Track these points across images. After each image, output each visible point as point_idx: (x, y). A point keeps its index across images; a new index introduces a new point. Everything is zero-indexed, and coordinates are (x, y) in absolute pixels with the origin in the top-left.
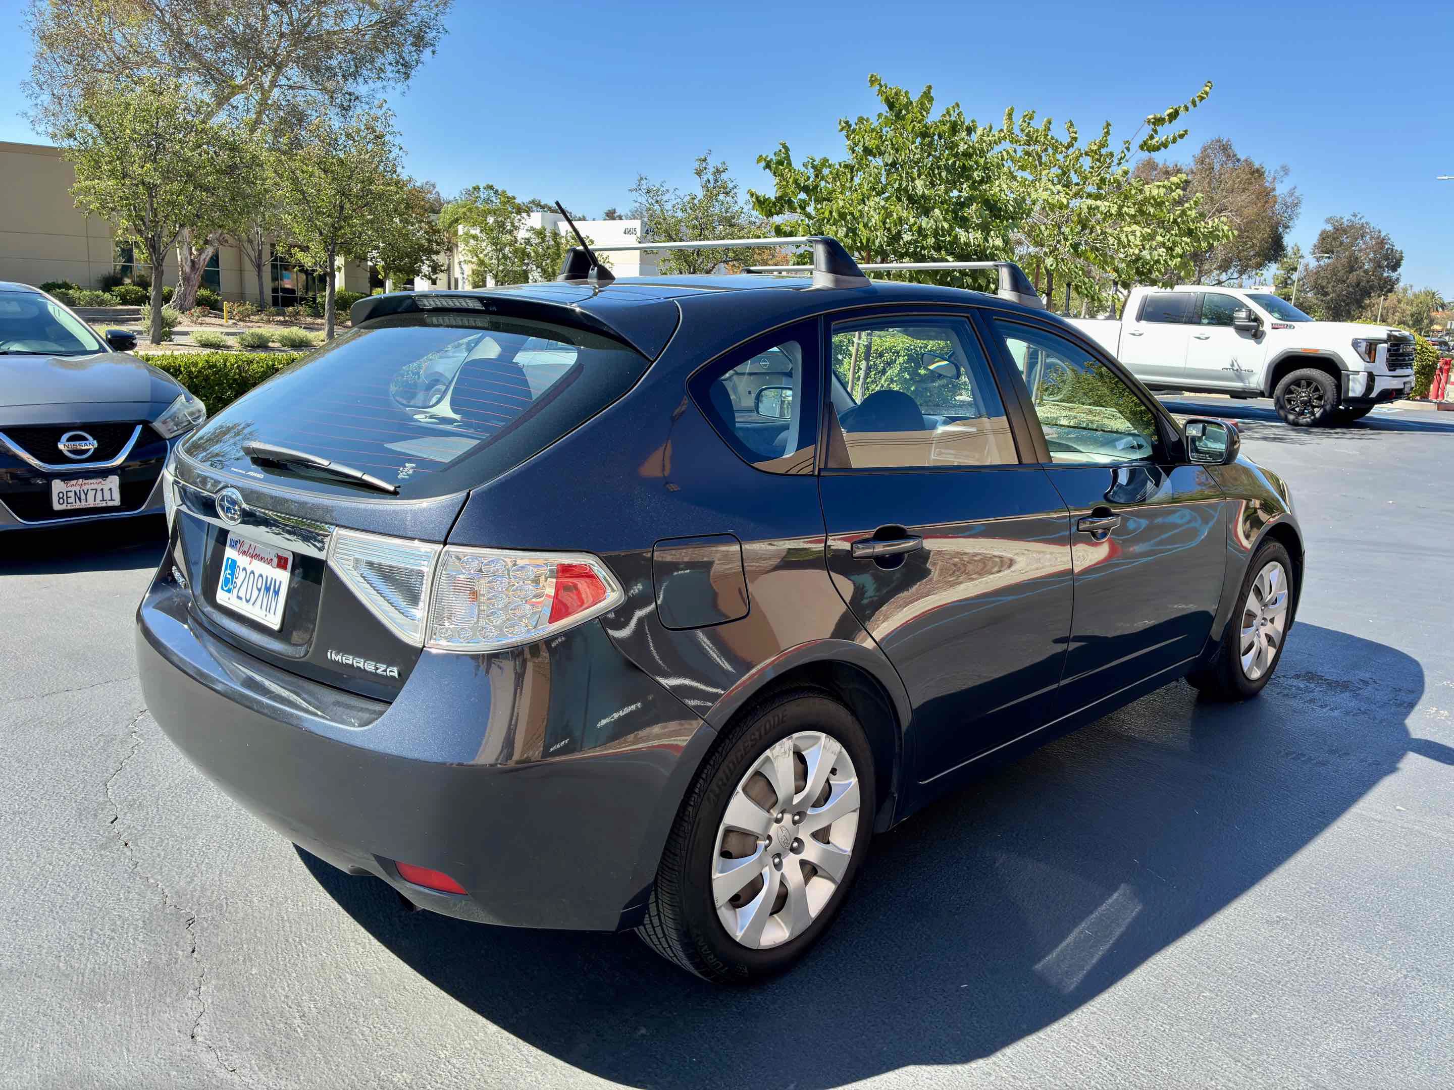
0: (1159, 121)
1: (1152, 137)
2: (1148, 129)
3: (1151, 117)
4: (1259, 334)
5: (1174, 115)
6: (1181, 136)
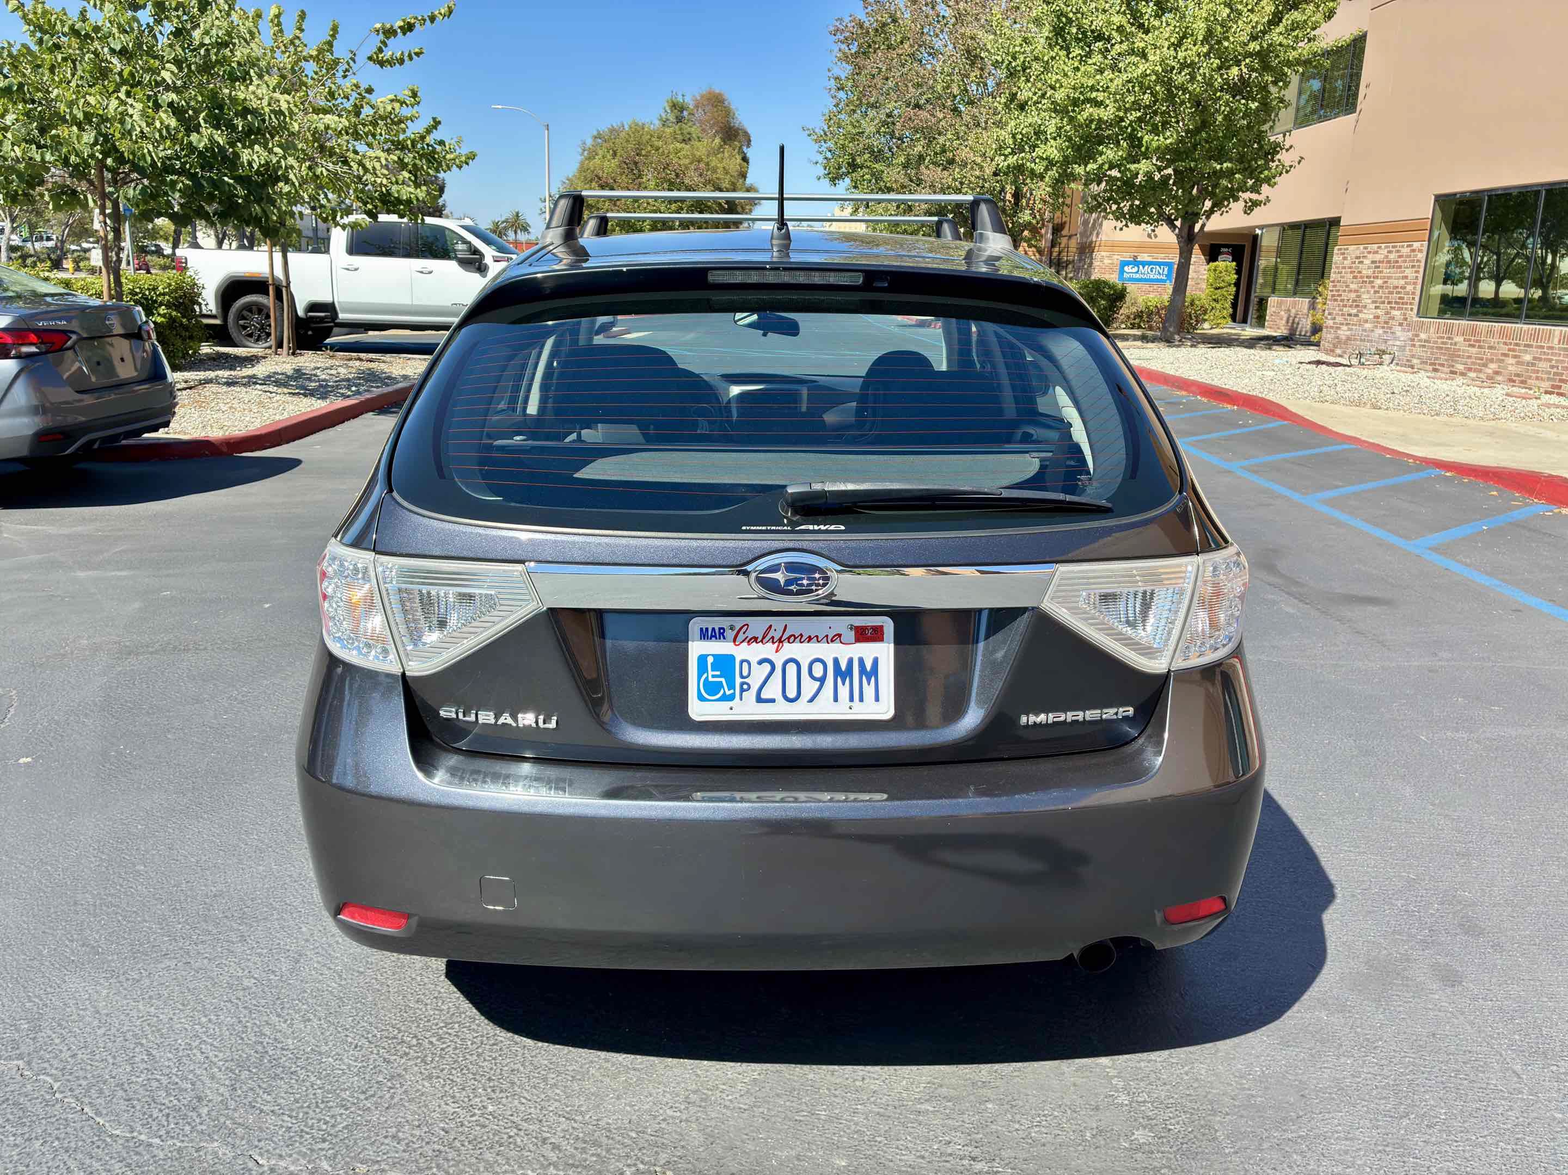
0: (390, 33)
1: (380, 50)
2: (376, 41)
3: (378, 26)
4: (483, 267)
5: (408, 28)
6: (417, 54)
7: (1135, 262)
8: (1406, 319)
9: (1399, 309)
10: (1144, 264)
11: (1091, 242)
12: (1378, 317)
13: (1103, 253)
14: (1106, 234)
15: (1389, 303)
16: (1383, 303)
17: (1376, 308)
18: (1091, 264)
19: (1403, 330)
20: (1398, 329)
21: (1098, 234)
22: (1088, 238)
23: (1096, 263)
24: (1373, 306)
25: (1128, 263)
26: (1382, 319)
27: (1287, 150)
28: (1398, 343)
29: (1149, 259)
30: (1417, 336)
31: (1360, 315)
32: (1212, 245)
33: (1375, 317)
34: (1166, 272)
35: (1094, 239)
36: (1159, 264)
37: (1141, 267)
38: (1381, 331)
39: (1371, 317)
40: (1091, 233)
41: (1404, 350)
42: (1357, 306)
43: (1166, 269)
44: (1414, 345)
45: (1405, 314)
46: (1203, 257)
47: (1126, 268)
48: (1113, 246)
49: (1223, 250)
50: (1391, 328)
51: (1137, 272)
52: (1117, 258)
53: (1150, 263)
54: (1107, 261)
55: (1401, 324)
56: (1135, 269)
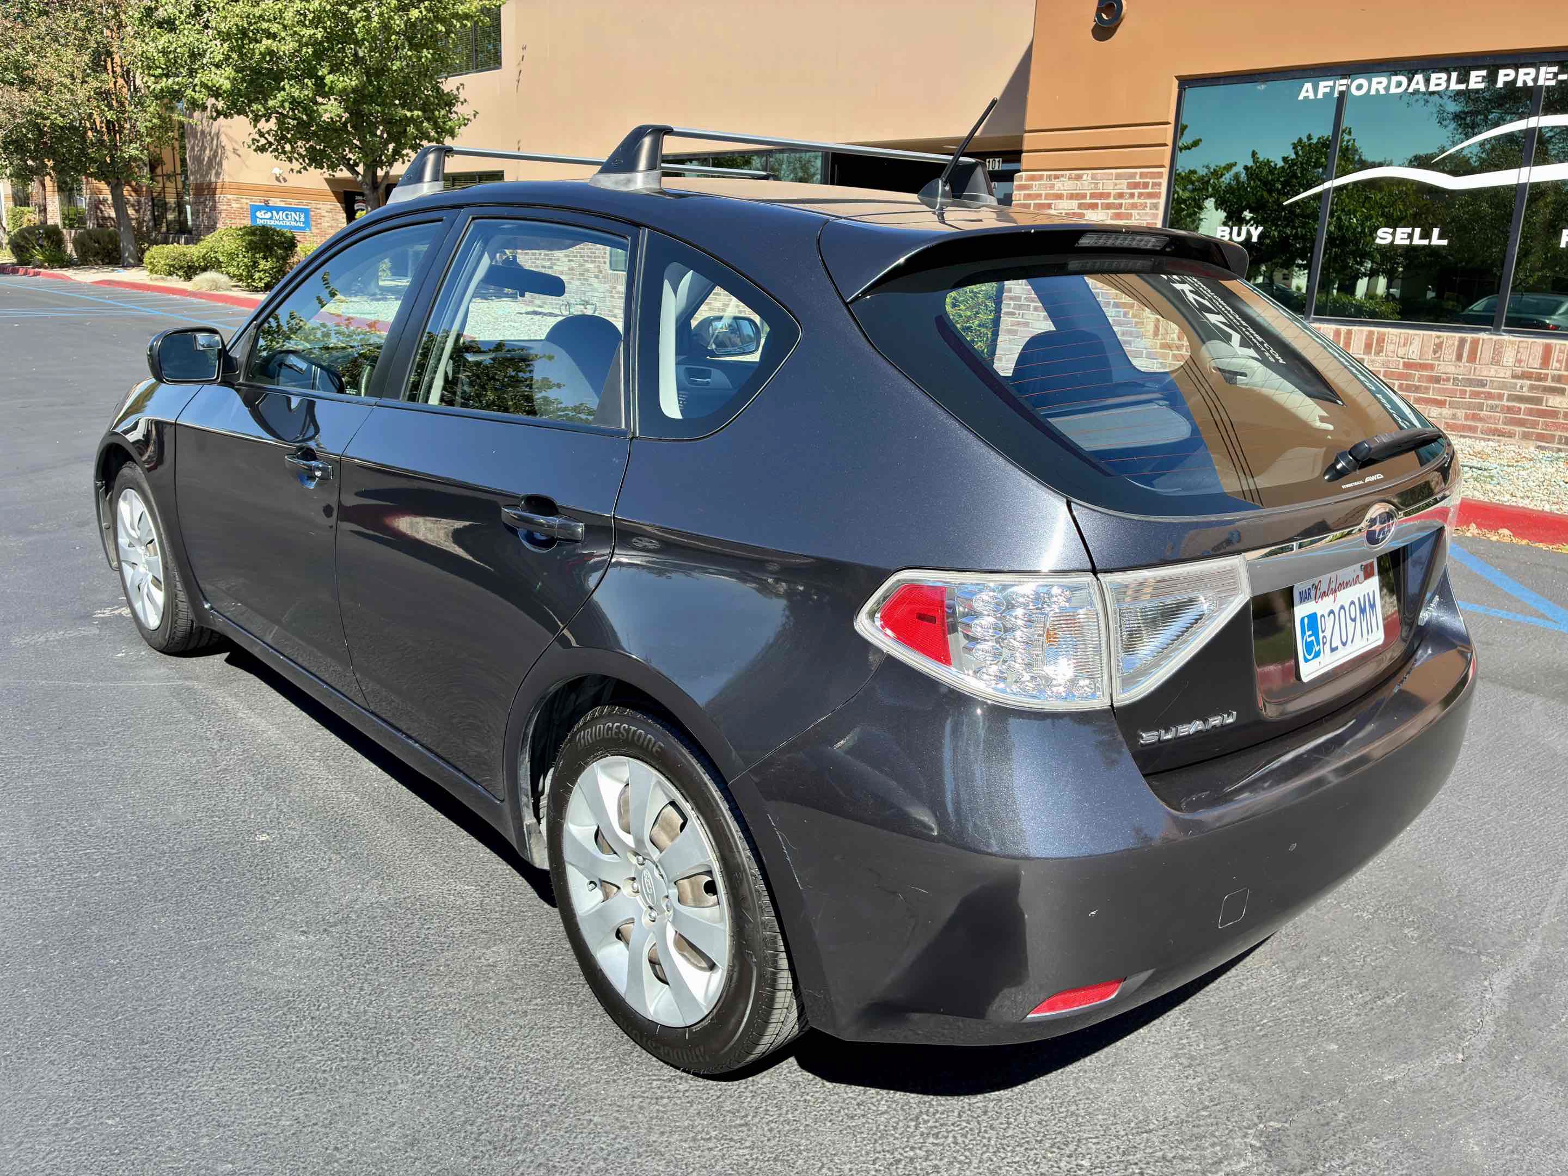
7: (267, 207)
8: (601, 272)
9: (592, 262)
10: (278, 209)
11: (210, 183)
12: (572, 269)
13: (230, 197)
14: (230, 176)
15: (581, 257)
16: (576, 256)
17: (570, 261)
18: (214, 208)
19: (600, 282)
20: (594, 281)
21: (218, 175)
22: (203, 176)
23: (221, 207)
24: (566, 259)
25: (259, 208)
26: (577, 272)
27: (462, 103)
28: (597, 294)
29: (282, 205)
30: (615, 288)
31: (555, 267)
32: (345, 192)
33: (569, 269)
34: (302, 219)
35: (213, 179)
36: (295, 210)
37: (274, 212)
38: (578, 283)
39: (566, 269)
40: (208, 173)
41: (604, 301)
42: (549, 259)
43: (302, 216)
44: (613, 297)
45: (599, 267)
46: (338, 205)
47: (258, 214)
48: (240, 189)
49: (358, 198)
50: (587, 280)
51: (271, 218)
52: (246, 202)
53: (284, 209)
54: (235, 205)
55: (597, 277)
56: (269, 215)
